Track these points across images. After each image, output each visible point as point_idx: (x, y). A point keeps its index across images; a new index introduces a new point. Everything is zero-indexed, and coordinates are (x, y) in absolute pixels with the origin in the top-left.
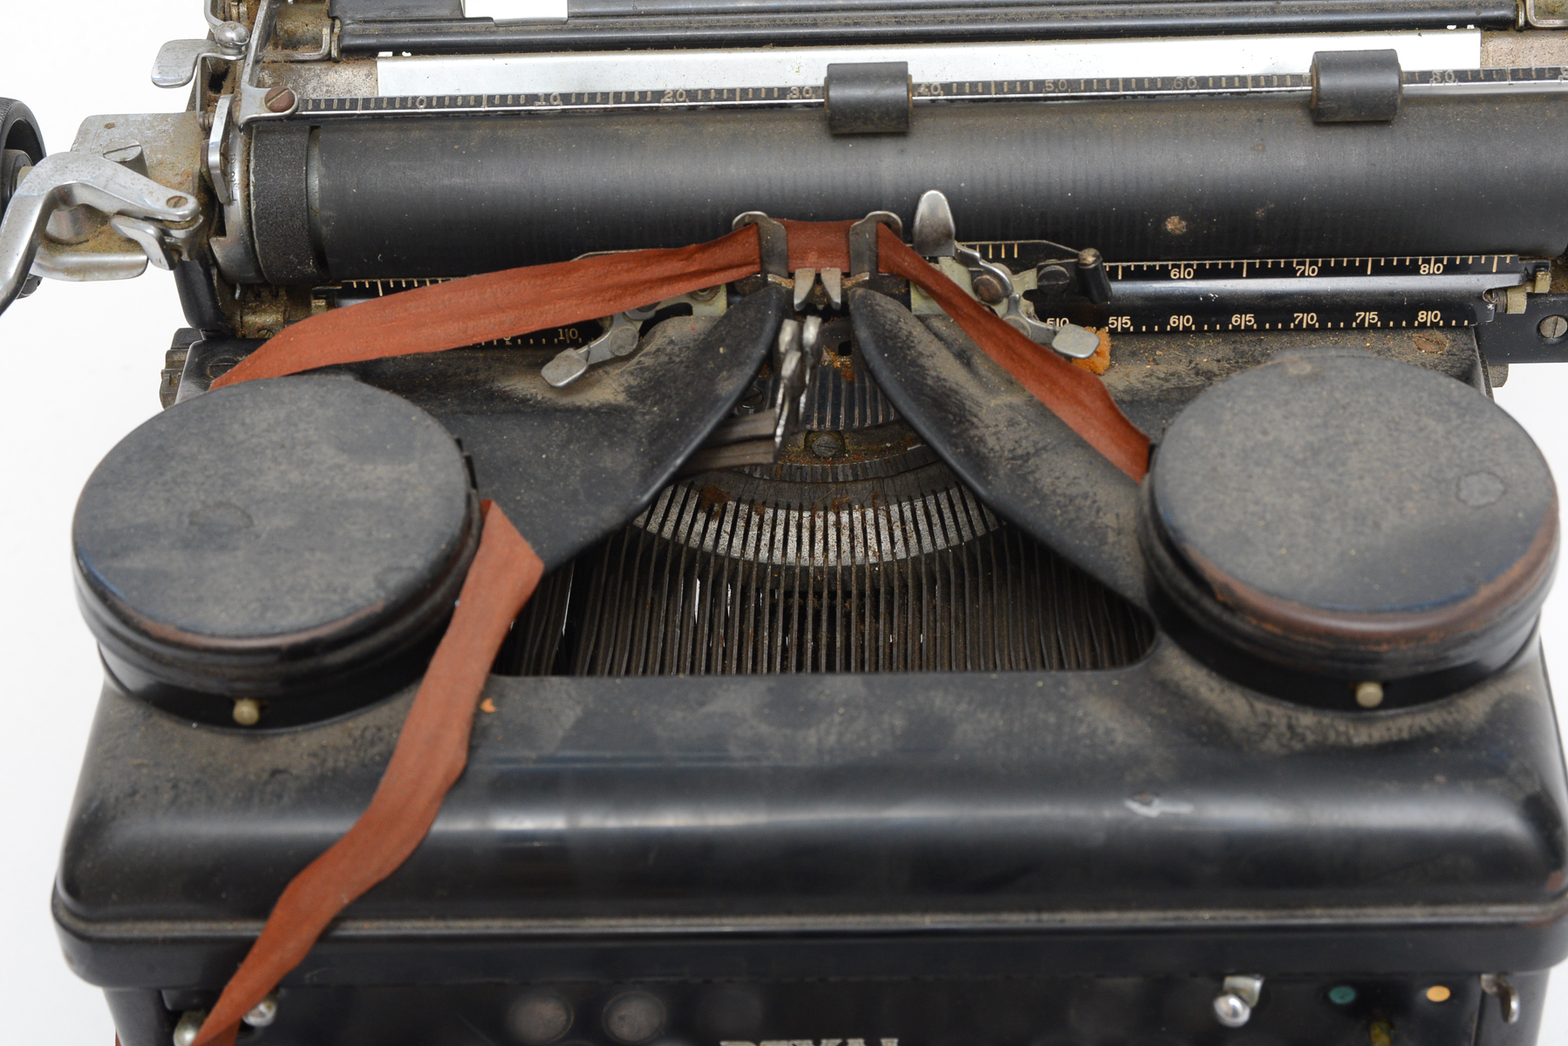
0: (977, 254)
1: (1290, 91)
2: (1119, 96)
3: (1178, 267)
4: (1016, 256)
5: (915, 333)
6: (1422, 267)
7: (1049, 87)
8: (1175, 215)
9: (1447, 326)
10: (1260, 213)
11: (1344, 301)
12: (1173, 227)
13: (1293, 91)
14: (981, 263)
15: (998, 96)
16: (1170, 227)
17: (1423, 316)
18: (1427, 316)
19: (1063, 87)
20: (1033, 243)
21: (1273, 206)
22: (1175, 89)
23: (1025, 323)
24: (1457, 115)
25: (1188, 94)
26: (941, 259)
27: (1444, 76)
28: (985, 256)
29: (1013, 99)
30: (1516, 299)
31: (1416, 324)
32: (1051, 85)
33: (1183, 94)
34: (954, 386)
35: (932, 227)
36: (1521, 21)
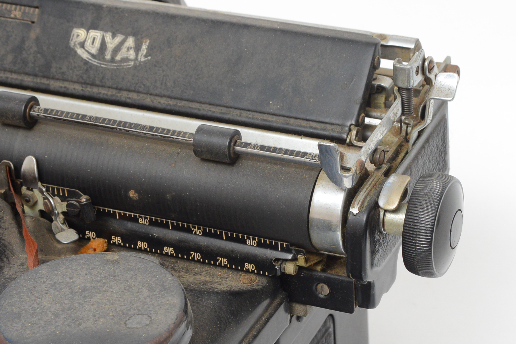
0: (44, 190)
1: (186, 140)
2: (114, 128)
3: (141, 217)
4: (66, 195)
5: (5, 218)
6: (247, 240)
7: (87, 118)
8: (133, 190)
9: (258, 274)
10: (168, 196)
11: (212, 250)
12: (132, 196)
13: (187, 140)
14: (44, 193)
15: (65, 118)
16: (131, 195)
17: (247, 266)
18: (249, 266)
19: (93, 119)
20: (73, 191)
21: (174, 194)
22: (138, 130)
23: (59, 226)
24: (265, 168)
25: (143, 133)
26: (34, 189)
27: (255, 146)
28: (48, 190)
29: (70, 121)
30: (289, 266)
31: (245, 269)
32: (89, 118)
33: (141, 132)
34: (7, 244)
35: (29, 173)
36: (348, 141)
